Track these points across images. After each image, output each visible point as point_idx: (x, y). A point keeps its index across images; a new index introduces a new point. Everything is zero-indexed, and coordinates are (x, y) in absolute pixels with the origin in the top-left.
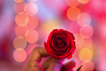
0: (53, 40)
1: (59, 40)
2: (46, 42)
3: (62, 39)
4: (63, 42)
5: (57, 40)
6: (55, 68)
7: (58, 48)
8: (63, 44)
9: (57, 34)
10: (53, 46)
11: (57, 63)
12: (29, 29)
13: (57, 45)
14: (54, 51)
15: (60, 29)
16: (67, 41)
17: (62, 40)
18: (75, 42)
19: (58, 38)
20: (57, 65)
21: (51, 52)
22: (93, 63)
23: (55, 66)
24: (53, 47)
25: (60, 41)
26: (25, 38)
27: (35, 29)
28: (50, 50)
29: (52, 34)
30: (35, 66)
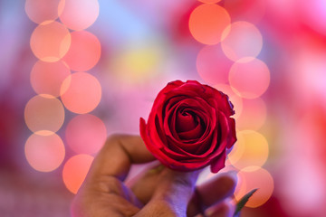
0: (167, 114)
1: (184, 115)
2: (146, 119)
3: (196, 111)
4: (199, 120)
5: (180, 116)
6: (174, 197)
7: (182, 138)
8: (199, 126)
9: (180, 96)
10: (168, 133)
11: (177, 182)
12: (72, 72)
13: (178, 128)
14: (170, 147)
15: (188, 81)
16: (211, 117)
17: (194, 115)
18: (234, 120)
19: (182, 109)
20: (180, 188)
21: (162, 150)
22: (270, 175)
23: (173, 191)
24: (168, 136)
25: (189, 118)
26: (59, 98)
28: (158, 144)
29: (164, 97)
30: (112, 191)
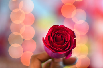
7: (57, 44)
8: (63, 40)
27: (32, 26)
